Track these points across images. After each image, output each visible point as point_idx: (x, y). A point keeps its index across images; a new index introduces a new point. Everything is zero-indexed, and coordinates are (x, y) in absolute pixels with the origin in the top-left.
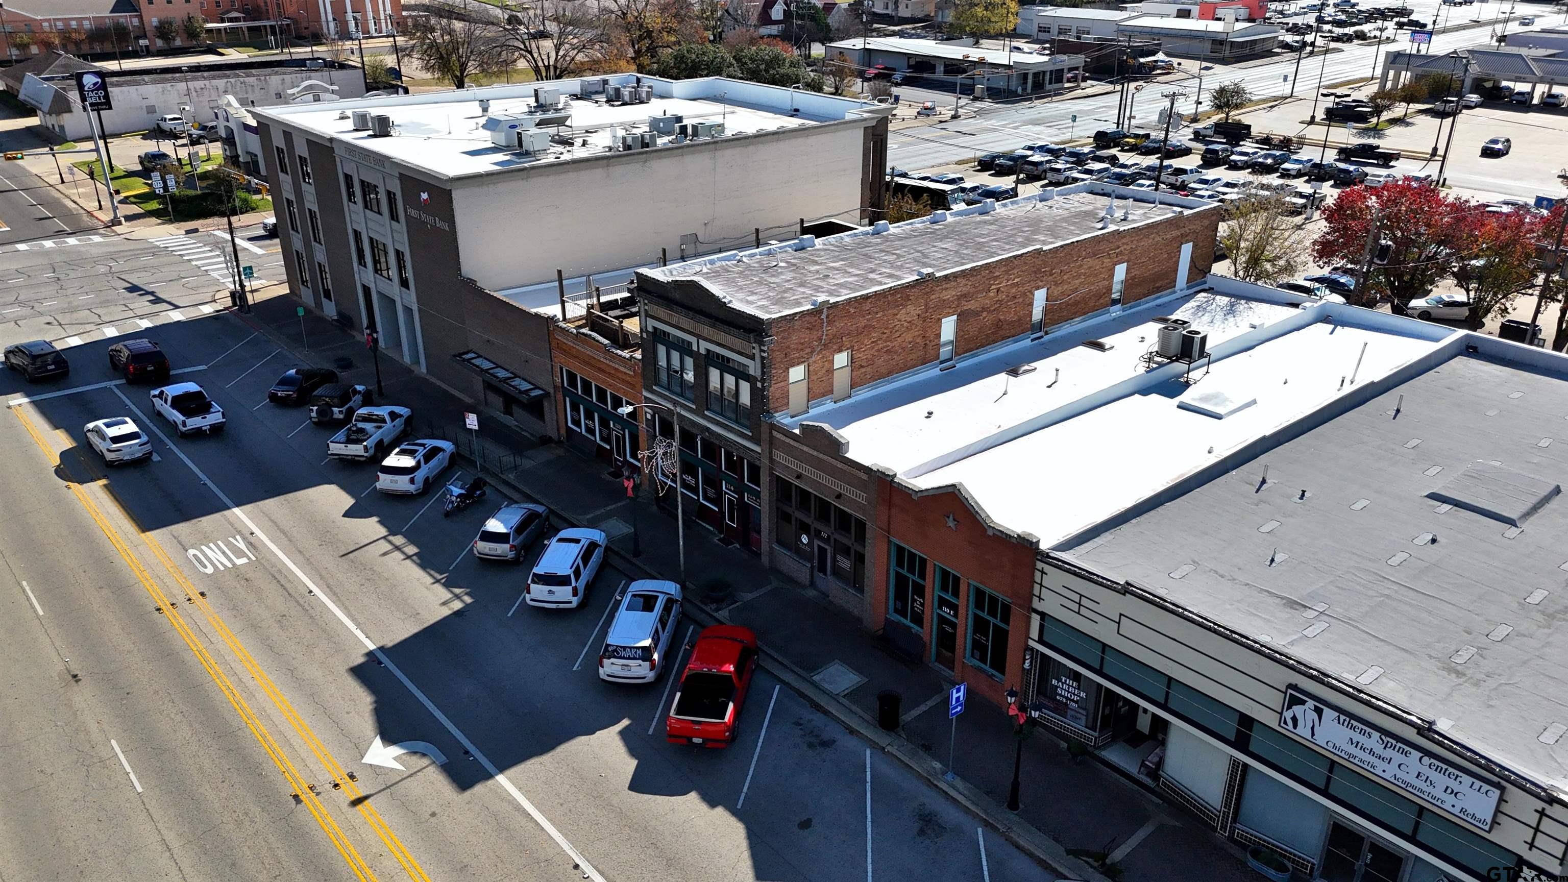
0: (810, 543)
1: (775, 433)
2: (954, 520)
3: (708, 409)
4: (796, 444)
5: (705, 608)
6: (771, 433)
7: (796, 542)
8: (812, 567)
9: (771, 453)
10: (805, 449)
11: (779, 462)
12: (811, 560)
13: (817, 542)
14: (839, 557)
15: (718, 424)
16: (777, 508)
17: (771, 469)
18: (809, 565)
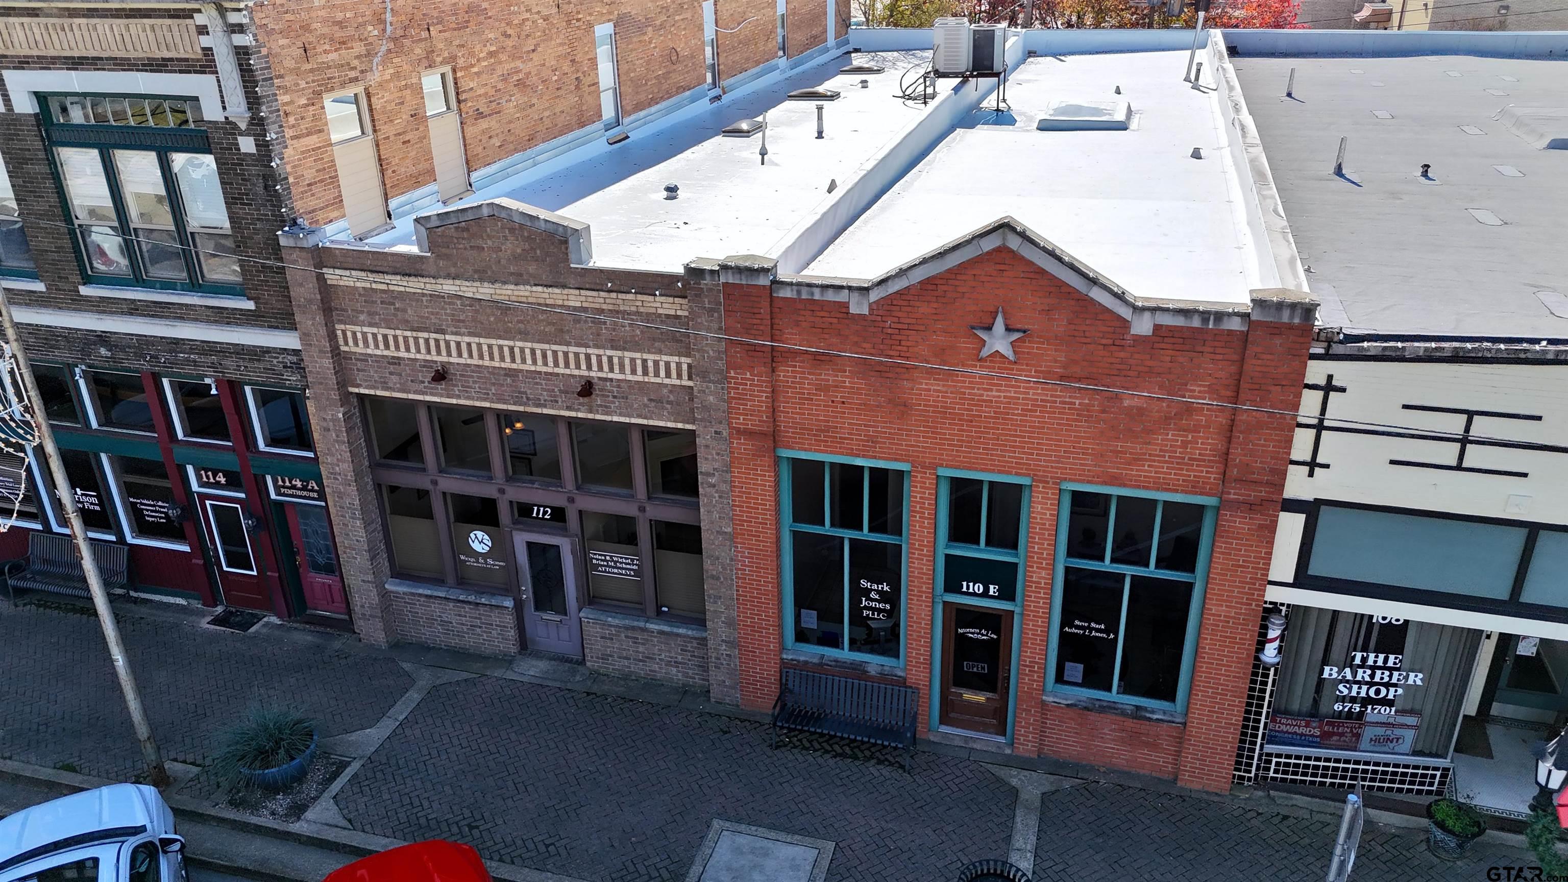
0: (501, 548)
1: (333, 276)
2: (1009, 329)
3: (87, 280)
4: (414, 285)
5: (254, 820)
6: (321, 278)
7: (455, 557)
8: (519, 606)
9: (332, 336)
10: (448, 287)
11: (365, 358)
12: (510, 588)
13: (521, 539)
14: (597, 557)
15: (134, 309)
16: (378, 486)
17: (343, 384)
18: (509, 603)
